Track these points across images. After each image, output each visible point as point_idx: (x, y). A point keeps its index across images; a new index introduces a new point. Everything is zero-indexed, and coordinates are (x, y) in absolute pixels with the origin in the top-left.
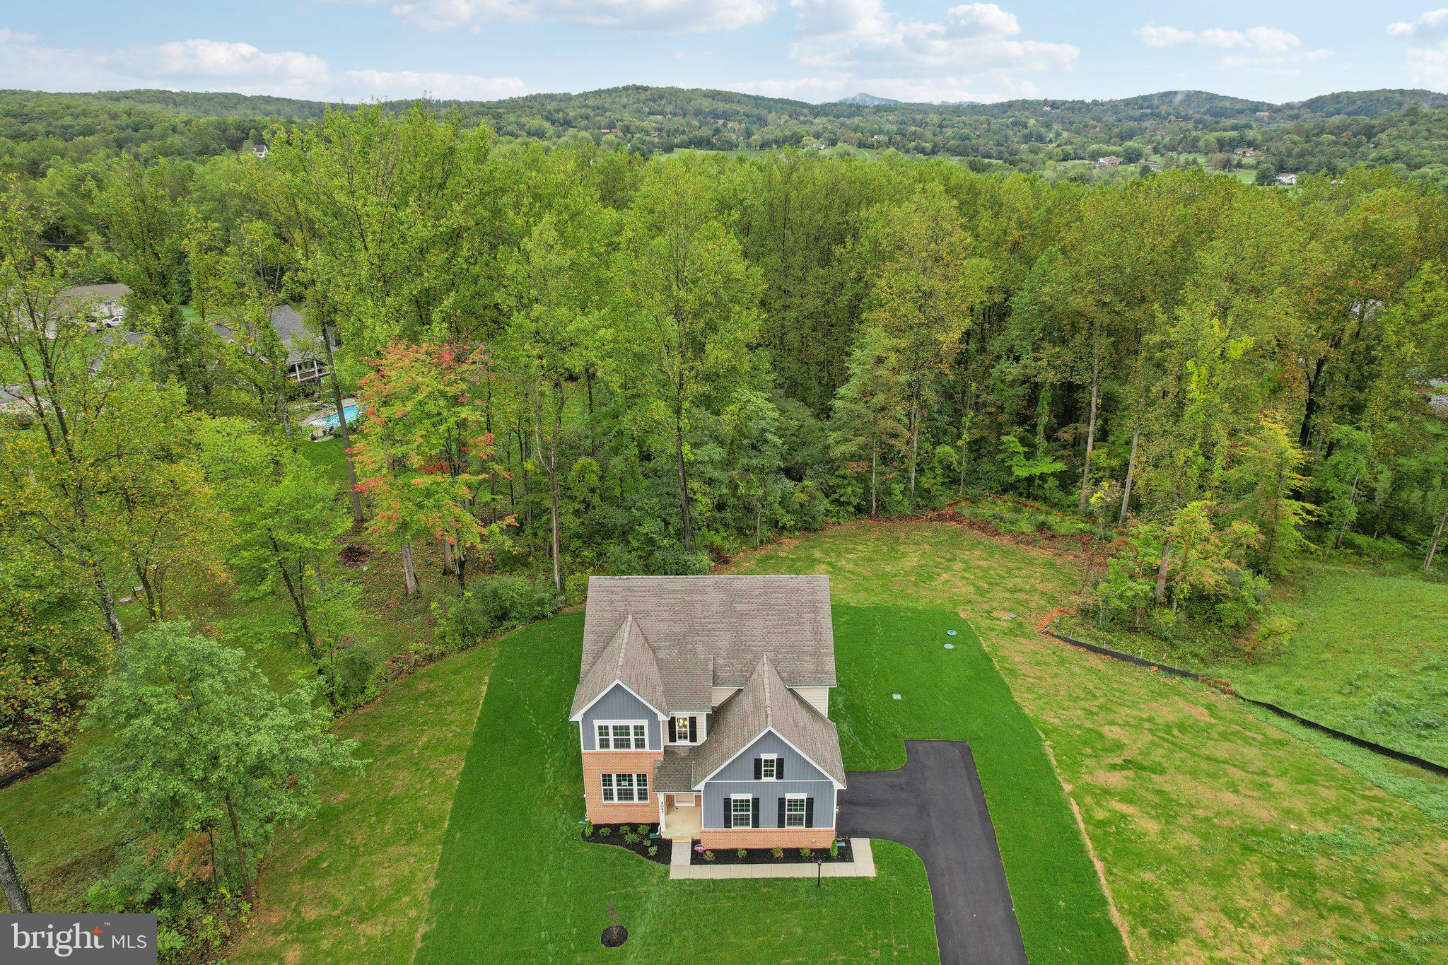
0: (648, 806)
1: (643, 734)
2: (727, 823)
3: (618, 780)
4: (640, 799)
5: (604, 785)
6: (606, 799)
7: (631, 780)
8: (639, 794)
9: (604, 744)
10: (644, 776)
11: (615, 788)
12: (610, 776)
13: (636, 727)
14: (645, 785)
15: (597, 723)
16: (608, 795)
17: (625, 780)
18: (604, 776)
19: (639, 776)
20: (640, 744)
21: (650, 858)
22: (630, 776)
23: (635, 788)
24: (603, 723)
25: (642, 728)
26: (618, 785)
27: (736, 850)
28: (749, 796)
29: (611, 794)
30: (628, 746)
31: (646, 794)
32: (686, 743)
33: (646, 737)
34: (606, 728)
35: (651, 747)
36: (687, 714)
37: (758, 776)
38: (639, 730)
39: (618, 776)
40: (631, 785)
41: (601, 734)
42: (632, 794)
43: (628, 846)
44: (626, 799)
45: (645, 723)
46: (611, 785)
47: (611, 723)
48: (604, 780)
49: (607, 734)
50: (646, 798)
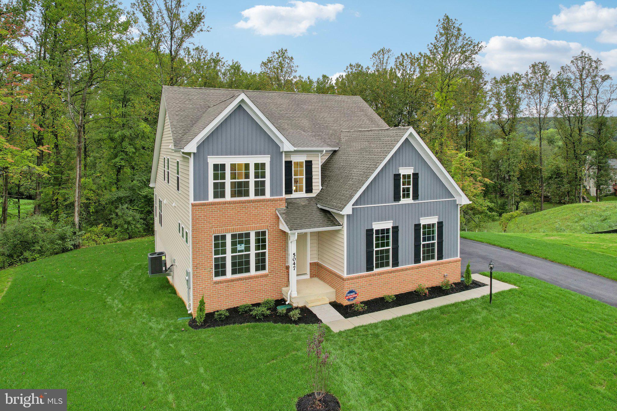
0: (266, 276)
1: (263, 176)
2: (369, 268)
3: (234, 244)
4: (257, 269)
5: (216, 253)
6: (217, 274)
7: (248, 242)
8: (257, 262)
9: (219, 191)
10: (264, 233)
11: (229, 255)
12: (224, 237)
13: (257, 166)
14: (264, 247)
15: (212, 160)
16: (220, 269)
17: (241, 243)
18: (216, 238)
19: (257, 234)
20: (260, 189)
21: (296, 322)
22: (248, 235)
23: (253, 252)
24: (219, 160)
25: (263, 165)
26: (234, 250)
27: (382, 299)
28: (388, 225)
29: (224, 266)
30: (247, 194)
31: (264, 261)
32: (303, 194)
33: (267, 180)
34: (223, 166)
35: (272, 194)
36: (302, 159)
37: (397, 198)
38: (260, 167)
39: (233, 236)
40: (248, 249)
41: (216, 177)
42: (248, 263)
43: (259, 320)
44: (241, 271)
45: (266, 159)
46: (224, 252)
47: (228, 161)
48: (216, 245)
49: (223, 177)
50: (264, 268)
